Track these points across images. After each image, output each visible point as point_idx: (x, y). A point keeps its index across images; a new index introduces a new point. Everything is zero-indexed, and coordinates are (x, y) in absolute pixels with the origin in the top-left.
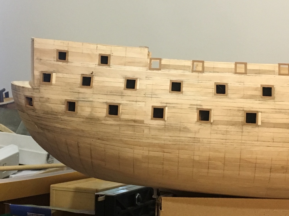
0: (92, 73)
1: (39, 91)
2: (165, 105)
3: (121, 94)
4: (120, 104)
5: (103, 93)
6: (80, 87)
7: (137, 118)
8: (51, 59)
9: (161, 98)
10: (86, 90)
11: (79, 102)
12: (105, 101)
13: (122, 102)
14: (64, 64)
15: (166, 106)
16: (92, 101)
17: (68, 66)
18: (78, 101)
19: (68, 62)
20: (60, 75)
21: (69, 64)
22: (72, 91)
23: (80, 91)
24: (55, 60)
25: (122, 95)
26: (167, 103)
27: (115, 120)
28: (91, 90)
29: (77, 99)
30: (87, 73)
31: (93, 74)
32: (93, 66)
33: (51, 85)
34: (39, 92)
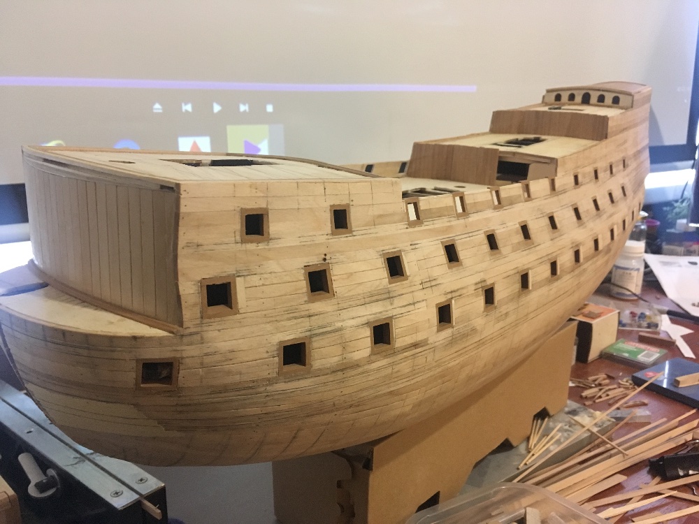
0: (325, 259)
1: (202, 338)
2: (449, 296)
3: (387, 296)
4: (391, 318)
5: (358, 302)
6: (311, 301)
7: (420, 337)
8: (226, 240)
9: (442, 284)
10: (322, 306)
11: (313, 339)
12: (364, 320)
13: (395, 312)
14: (261, 246)
15: (452, 298)
16: (340, 329)
17: (269, 250)
18: (311, 337)
19: (269, 239)
20: (254, 280)
21: (272, 245)
22: (291, 315)
23: (312, 312)
24: (238, 238)
25: (389, 297)
26: (452, 292)
27: (386, 357)
28: (334, 301)
29: (308, 333)
30: (314, 260)
31: (327, 261)
32: (322, 239)
33: (238, 312)
34: (202, 341)
